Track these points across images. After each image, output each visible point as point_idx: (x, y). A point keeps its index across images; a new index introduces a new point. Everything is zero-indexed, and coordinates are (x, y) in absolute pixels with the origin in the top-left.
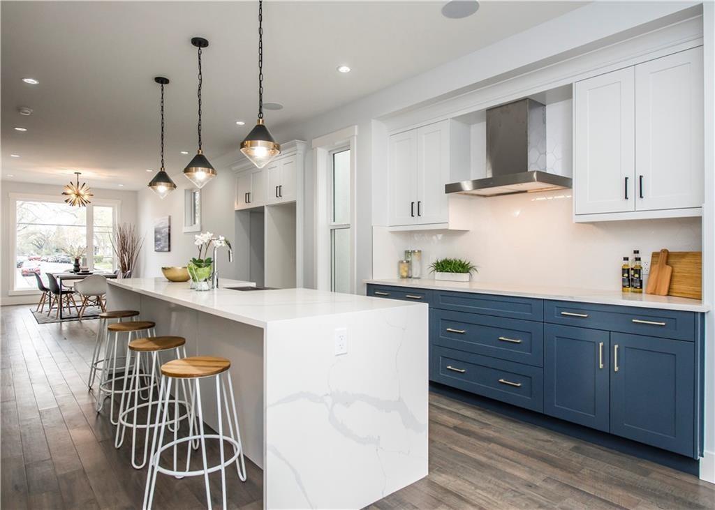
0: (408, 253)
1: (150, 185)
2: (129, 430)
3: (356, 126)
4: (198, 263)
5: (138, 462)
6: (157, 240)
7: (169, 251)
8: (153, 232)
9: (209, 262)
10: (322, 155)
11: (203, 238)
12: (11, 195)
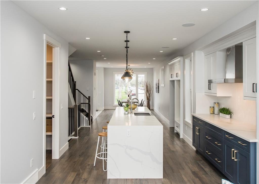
6: (156, 88)
7: (159, 92)
12: (113, 72)
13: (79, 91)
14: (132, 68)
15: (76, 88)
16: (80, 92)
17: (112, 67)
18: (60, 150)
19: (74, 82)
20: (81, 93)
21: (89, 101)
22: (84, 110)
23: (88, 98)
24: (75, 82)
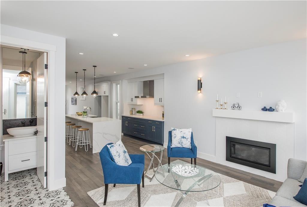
0: (132, 109)
1: (74, 95)
2: (72, 141)
3: (120, 81)
4: (84, 112)
5: (74, 146)
6: (72, 101)
7: (76, 105)
8: (71, 99)
9: (86, 112)
10: (114, 85)
11: (85, 107)
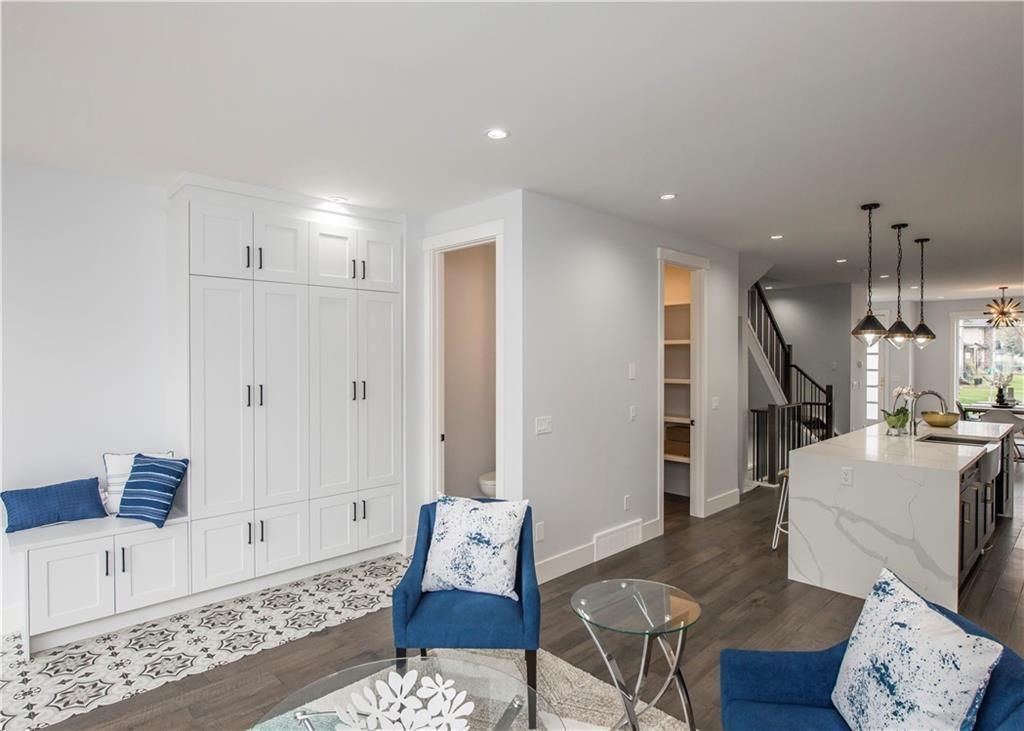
12: (951, 314)
13: (798, 369)
14: (1016, 297)
15: (793, 363)
16: (802, 373)
17: (941, 298)
18: (709, 500)
19: (783, 347)
20: (806, 376)
21: (829, 398)
22: (822, 422)
23: (825, 388)
24: (789, 346)
